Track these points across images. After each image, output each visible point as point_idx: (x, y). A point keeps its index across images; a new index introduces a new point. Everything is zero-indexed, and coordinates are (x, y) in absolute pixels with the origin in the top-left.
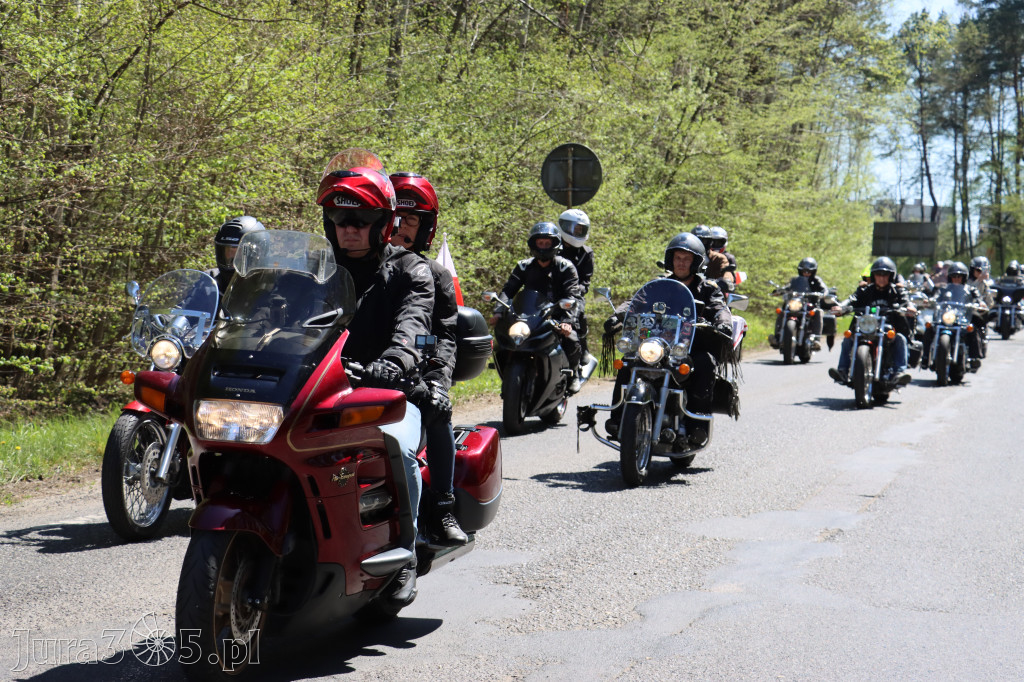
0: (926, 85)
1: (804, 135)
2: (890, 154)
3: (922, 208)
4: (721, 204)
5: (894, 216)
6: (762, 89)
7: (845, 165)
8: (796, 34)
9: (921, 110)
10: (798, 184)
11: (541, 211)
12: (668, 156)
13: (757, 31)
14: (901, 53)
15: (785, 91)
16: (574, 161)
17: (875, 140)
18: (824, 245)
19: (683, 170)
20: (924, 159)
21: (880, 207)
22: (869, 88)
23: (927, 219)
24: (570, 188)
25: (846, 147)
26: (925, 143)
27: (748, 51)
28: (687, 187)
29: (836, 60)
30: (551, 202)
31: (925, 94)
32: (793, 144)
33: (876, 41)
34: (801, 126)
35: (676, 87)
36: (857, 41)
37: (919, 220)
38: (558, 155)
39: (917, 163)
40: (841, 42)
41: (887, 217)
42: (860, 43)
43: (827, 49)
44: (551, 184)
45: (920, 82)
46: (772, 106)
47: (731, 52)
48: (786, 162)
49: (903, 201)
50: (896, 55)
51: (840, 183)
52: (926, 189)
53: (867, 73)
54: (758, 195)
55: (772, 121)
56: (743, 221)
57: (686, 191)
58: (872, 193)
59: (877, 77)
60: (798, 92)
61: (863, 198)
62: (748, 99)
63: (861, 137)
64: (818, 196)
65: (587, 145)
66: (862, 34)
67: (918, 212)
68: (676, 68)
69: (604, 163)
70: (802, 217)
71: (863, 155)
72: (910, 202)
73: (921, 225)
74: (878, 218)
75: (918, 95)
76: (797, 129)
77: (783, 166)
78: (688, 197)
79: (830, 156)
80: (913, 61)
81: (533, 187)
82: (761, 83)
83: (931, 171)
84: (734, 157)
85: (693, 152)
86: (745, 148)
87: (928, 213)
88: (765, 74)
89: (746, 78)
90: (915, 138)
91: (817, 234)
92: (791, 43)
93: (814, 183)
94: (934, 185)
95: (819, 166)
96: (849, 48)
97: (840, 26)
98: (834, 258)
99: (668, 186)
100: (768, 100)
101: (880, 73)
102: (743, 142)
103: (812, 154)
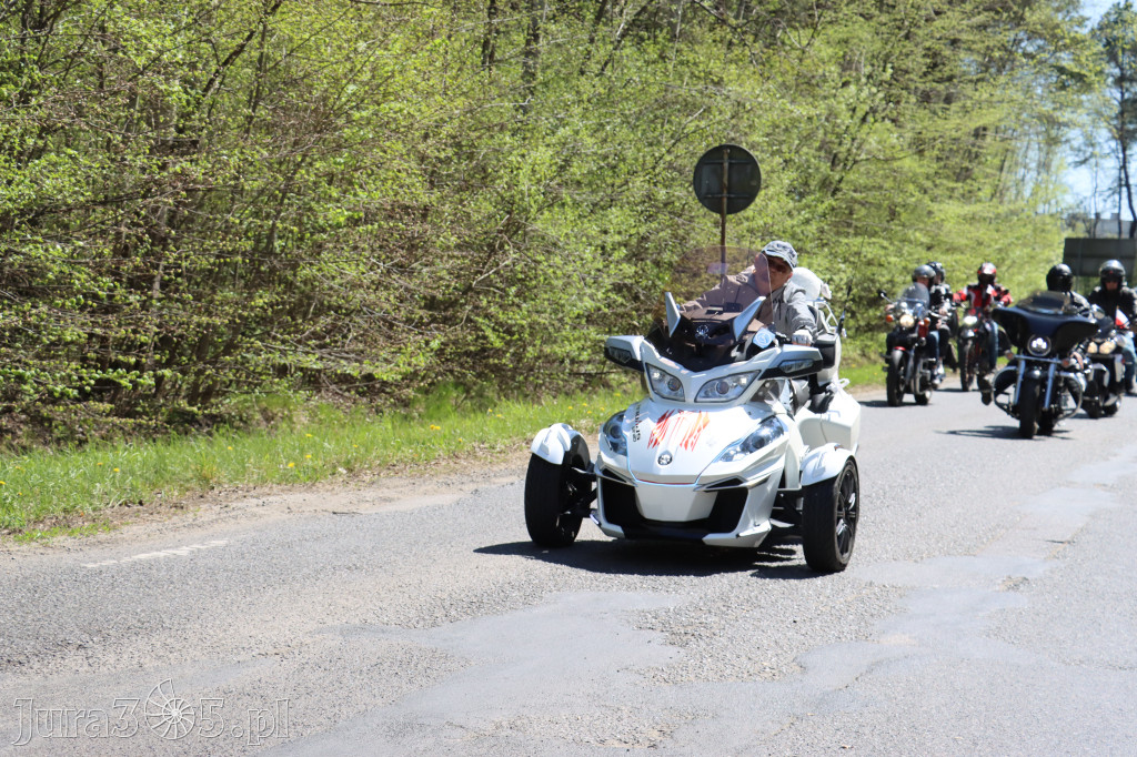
0: (1126, 85)
1: (988, 139)
2: (1084, 162)
3: (1120, 223)
4: (893, 214)
5: (1088, 232)
6: (941, 87)
7: (1033, 174)
8: (983, 27)
9: (1122, 113)
10: (980, 194)
11: (691, 220)
12: (834, 161)
13: (938, 23)
14: (1100, 47)
15: (969, 89)
16: (730, 164)
17: (1066, 147)
18: (1008, 262)
19: (851, 176)
20: (1124, 167)
21: (1073, 220)
22: (1063, 87)
23: (1126, 236)
24: (725, 194)
25: (1034, 155)
26: (1124, 150)
27: (928, 44)
28: (857, 196)
29: (1025, 55)
30: (704, 210)
31: (1127, 96)
32: (974, 150)
33: (1072, 35)
34: (985, 129)
35: (845, 84)
36: (1052, 35)
37: (1116, 236)
38: (712, 158)
39: (1115, 173)
40: (1032, 35)
41: (1080, 232)
42: (1054, 36)
43: (1017, 42)
44: (704, 190)
45: (1120, 81)
46: (954, 107)
47: (909, 46)
48: (967, 169)
49: (1097, 215)
50: (1095, 50)
51: (1027, 193)
52: (1125, 202)
53: (1062, 70)
54: (935, 207)
55: (953, 124)
56: (918, 234)
57: (855, 201)
58: (1063, 206)
59: (1073, 75)
60: (984, 93)
61: (1053, 210)
62: (926, 98)
63: (1053, 142)
64: (1002, 209)
65: (744, 146)
66: (1057, 26)
67: (1115, 227)
68: (846, 64)
69: (763, 168)
70: (981, 232)
71: (1054, 164)
72: (1106, 216)
73: (1118, 242)
74: (1068, 233)
75: (1119, 96)
76: (979, 133)
77: (963, 175)
78: (857, 207)
79: (1016, 164)
80: (1112, 57)
81: (683, 193)
82: (940, 81)
83: (1131, 181)
84: (909, 163)
85: (863, 156)
86: (921, 152)
87: (1126, 229)
88: (947, 71)
89: (925, 74)
90: (1113, 144)
91: (1000, 250)
92: (978, 37)
93: (998, 193)
94: (1134, 197)
95: (1004, 174)
96: (1041, 42)
97: (1033, 17)
98: (1021, 278)
99: (834, 194)
100: (948, 100)
101: (1076, 70)
102: (919, 147)
103: (997, 161)
